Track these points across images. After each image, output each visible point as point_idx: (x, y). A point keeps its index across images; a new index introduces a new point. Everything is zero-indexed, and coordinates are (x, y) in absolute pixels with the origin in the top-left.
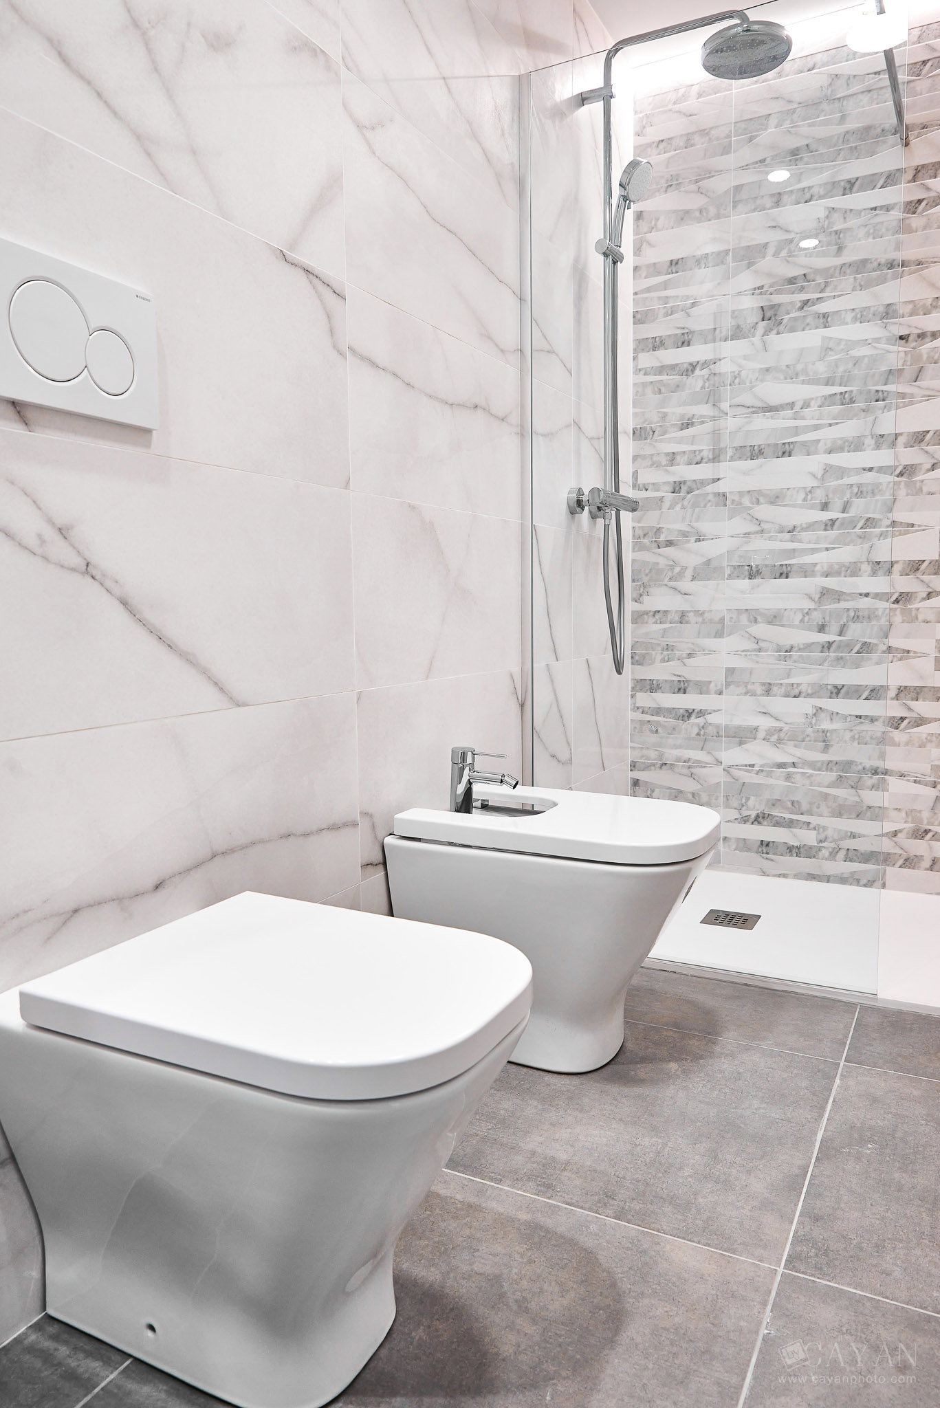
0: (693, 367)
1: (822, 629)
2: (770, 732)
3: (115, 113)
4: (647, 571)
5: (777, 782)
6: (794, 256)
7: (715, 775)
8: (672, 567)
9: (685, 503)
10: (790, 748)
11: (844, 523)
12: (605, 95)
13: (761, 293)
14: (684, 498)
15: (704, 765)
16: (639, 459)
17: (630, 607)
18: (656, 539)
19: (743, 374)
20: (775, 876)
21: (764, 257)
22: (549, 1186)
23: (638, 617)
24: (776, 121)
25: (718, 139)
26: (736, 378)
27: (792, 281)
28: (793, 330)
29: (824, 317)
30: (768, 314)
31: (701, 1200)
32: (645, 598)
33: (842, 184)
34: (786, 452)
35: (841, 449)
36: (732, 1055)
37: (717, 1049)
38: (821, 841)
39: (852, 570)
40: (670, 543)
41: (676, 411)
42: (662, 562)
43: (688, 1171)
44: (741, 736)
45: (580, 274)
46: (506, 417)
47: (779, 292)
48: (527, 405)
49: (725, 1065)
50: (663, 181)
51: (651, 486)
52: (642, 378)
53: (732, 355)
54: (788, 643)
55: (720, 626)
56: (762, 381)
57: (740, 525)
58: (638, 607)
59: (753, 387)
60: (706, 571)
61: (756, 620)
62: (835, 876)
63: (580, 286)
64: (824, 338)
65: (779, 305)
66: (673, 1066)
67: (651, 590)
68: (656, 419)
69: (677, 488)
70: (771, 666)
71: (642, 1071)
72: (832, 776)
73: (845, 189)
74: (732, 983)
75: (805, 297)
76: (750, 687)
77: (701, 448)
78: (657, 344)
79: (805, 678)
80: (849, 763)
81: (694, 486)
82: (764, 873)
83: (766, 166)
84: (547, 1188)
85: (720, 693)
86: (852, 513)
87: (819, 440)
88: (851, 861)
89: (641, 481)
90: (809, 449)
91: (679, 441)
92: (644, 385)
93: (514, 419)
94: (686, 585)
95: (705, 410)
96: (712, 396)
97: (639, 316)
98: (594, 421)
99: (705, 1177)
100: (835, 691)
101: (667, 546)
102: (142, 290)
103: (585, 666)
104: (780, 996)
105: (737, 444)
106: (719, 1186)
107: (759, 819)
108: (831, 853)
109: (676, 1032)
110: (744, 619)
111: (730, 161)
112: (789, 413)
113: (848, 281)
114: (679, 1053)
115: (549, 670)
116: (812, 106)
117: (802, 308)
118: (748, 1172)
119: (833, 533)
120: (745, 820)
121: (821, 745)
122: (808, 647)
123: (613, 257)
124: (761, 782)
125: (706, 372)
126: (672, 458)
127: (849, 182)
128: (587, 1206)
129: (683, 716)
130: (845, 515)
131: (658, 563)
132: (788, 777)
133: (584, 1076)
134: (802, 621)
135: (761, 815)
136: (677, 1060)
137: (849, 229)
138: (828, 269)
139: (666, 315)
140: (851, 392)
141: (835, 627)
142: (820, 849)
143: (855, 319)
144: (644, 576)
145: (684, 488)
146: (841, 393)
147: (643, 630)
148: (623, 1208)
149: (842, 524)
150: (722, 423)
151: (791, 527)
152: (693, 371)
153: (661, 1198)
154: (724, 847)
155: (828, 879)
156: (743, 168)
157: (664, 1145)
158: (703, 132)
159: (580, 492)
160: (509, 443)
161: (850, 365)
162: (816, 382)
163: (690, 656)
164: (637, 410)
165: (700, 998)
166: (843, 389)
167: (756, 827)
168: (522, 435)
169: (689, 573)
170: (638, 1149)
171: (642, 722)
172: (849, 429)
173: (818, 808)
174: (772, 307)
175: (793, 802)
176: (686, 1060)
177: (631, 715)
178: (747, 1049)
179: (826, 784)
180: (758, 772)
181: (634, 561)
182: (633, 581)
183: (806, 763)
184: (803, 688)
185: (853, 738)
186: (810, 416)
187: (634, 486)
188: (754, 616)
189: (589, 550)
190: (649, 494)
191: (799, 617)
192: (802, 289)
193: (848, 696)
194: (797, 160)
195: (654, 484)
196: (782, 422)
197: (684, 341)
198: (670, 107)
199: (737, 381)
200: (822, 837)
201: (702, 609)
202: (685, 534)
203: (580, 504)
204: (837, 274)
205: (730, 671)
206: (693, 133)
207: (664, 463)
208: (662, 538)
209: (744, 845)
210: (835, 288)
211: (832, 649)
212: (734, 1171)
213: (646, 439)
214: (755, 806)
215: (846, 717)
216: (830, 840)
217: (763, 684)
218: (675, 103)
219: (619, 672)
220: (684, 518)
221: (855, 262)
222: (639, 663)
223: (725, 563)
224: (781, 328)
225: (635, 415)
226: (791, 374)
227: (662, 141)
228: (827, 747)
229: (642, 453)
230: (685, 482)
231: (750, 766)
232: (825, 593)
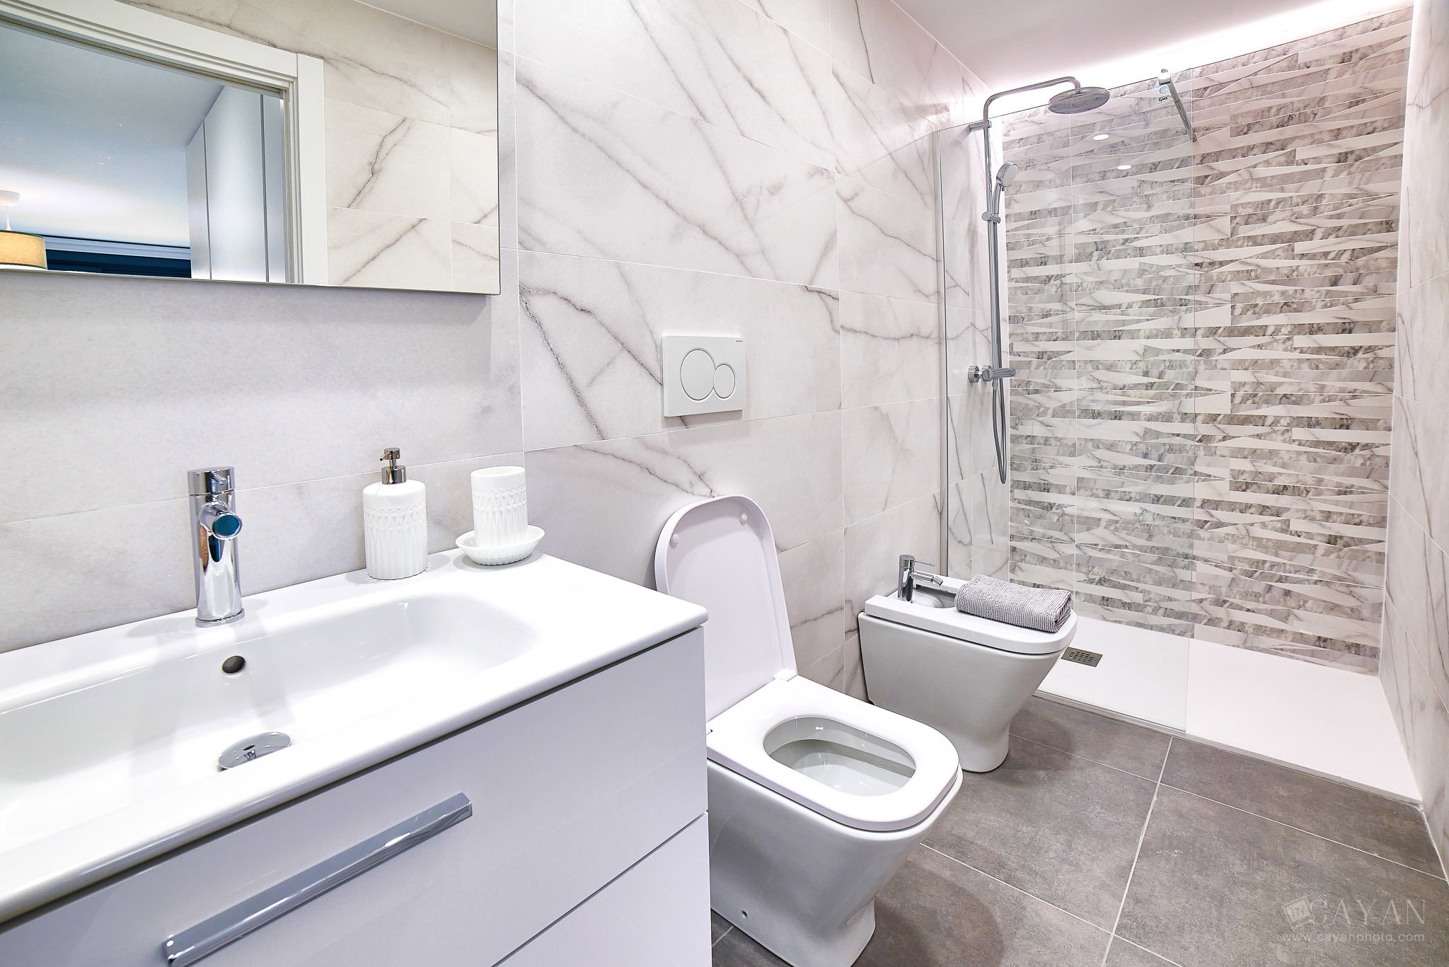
0: (1049, 278)
1: (1146, 456)
2: (1110, 523)
3: (727, 249)
4: (1021, 409)
5: (1114, 558)
6: (1117, 211)
7: (1070, 550)
8: (1038, 408)
9: (1047, 366)
10: (1123, 534)
11: (1160, 386)
12: (985, 125)
13: (1094, 234)
14: (1046, 363)
15: (1062, 542)
16: (1013, 336)
17: (1009, 431)
18: (1027, 389)
19: (1084, 284)
20: (1113, 621)
21: (1095, 211)
22: (963, 853)
23: (1015, 439)
24: (1100, 127)
25: (1060, 138)
26: (1079, 286)
27: (1116, 226)
28: (1118, 258)
29: (1140, 250)
30: (1100, 247)
31: (1060, 877)
32: (1020, 426)
33: (1149, 165)
34: (1117, 336)
35: (1156, 336)
36: (1082, 769)
37: (1072, 763)
38: (1146, 601)
39: (1167, 418)
40: (1036, 392)
41: (1038, 307)
42: (1031, 403)
43: (1052, 854)
44: (1089, 523)
45: (972, 233)
46: (930, 335)
47: (1107, 233)
48: (942, 324)
49: (1077, 776)
50: (1024, 163)
51: (1022, 354)
52: (1014, 284)
53: (1074, 272)
54: (1121, 463)
55: (1073, 449)
56: (1098, 290)
57: (1085, 383)
58: (1015, 432)
59: (1092, 293)
60: (1063, 412)
61: (1098, 447)
62: (1157, 626)
63: (973, 238)
64: (1140, 263)
65: (1108, 241)
66: (1042, 774)
67: (1024, 422)
68: (1024, 311)
69: (1040, 355)
70: (1110, 479)
71: (1021, 775)
72: (1155, 557)
73: (1151, 169)
74: (1082, 710)
75: (1127, 237)
76: (1094, 491)
77: (1057, 331)
78: (1023, 263)
79: (1134, 488)
80: (1167, 549)
81: (1052, 355)
82: (1105, 619)
83: (1094, 154)
84: (962, 854)
85: (1074, 494)
86: (1166, 379)
87: (1140, 330)
88: (1168, 616)
89: (1015, 350)
90: (1133, 335)
91: (1041, 325)
92: (1016, 288)
93: (935, 335)
94: (1048, 419)
95: (1056, 306)
96: (1062, 299)
97: (1010, 246)
98: (984, 320)
99: (1064, 860)
100: (1156, 499)
101: (1034, 393)
102: (738, 336)
103: (981, 477)
104: (1116, 724)
105: (1082, 329)
106: (1073, 868)
107: (1101, 582)
108: (1153, 610)
109: (1043, 747)
110: (1090, 445)
111: (1070, 150)
112: (1118, 311)
113: (1156, 227)
114: (1046, 764)
115: (957, 487)
116: (1124, 118)
117: (1124, 244)
118: (1092, 861)
119: (1151, 392)
120: (1091, 581)
121: (1146, 535)
122: (1136, 467)
123: (993, 221)
124: (1103, 556)
125: (1058, 282)
126: (1037, 336)
127: (1154, 164)
128: (987, 871)
129: (1047, 507)
130: (1160, 380)
131: (1028, 404)
132: (1123, 555)
133: (983, 776)
134: (1131, 449)
135: (1103, 579)
136: (1045, 769)
137: (1155, 194)
138: (1142, 219)
139: (1029, 245)
140: (1162, 299)
141: (1155, 455)
142: (1145, 606)
143: (1162, 252)
144: (1019, 412)
145: (1046, 356)
146: (1155, 300)
147: (1019, 447)
148: (1010, 875)
149: (1159, 386)
150: (1069, 316)
151: (1122, 386)
152: (1049, 281)
153: (1035, 871)
154: (1076, 598)
155: (1151, 628)
156: (1078, 155)
157: (1037, 833)
158: (1049, 134)
159: (977, 369)
160: (932, 350)
161: (1160, 282)
162: (1136, 291)
163: (1052, 467)
164: (1011, 304)
165: (1061, 721)
166: (1156, 297)
167: (1099, 587)
168: (940, 343)
169: (1050, 412)
170: (1020, 834)
171: (1018, 509)
172: (1161, 323)
173: (1144, 578)
174: (1103, 242)
175: (1126, 572)
176: (1051, 769)
177: (1010, 504)
178: (1093, 765)
179: (1150, 561)
180: (1100, 550)
181: (1011, 402)
182: (1011, 415)
183: (1135, 547)
184: (1133, 495)
185: (1169, 532)
186: (1134, 313)
187: (1011, 353)
188: (1097, 444)
189: (982, 403)
190: (1021, 359)
191: (1129, 446)
192: (1123, 232)
193: (1165, 503)
194: (1115, 150)
195: (1024, 352)
196: (1113, 316)
197: (1043, 262)
198: (1026, 119)
199: (1080, 289)
200: (1147, 598)
201: (1060, 436)
202: (1047, 386)
203: (976, 376)
204: (1148, 222)
205: (1080, 480)
206: (1043, 134)
207: (1031, 339)
208: (1031, 388)
209: (1090, 598)
210: (1147, 232)
211: (1153, 470)
212: (1082, 858)
213: (1018, 323)
214: (1098, 573)
215: (1164, 517)
216: (1153, 600)
217: (1104, 490)
218: (1029, 117)
219: (1003, 482)
220: (1046, 376)
221: (1161, 215)
222: (1016, 469)
223: (1075, 408)
224: (1110, 256)
225: (1010, 307)
226: (1118, 286)
227: (1022, 139)
228: (1150, 537)
229: (1016, 332)
230: (1046, 352)
231: (1095, 545)
232: (1147, 432)
